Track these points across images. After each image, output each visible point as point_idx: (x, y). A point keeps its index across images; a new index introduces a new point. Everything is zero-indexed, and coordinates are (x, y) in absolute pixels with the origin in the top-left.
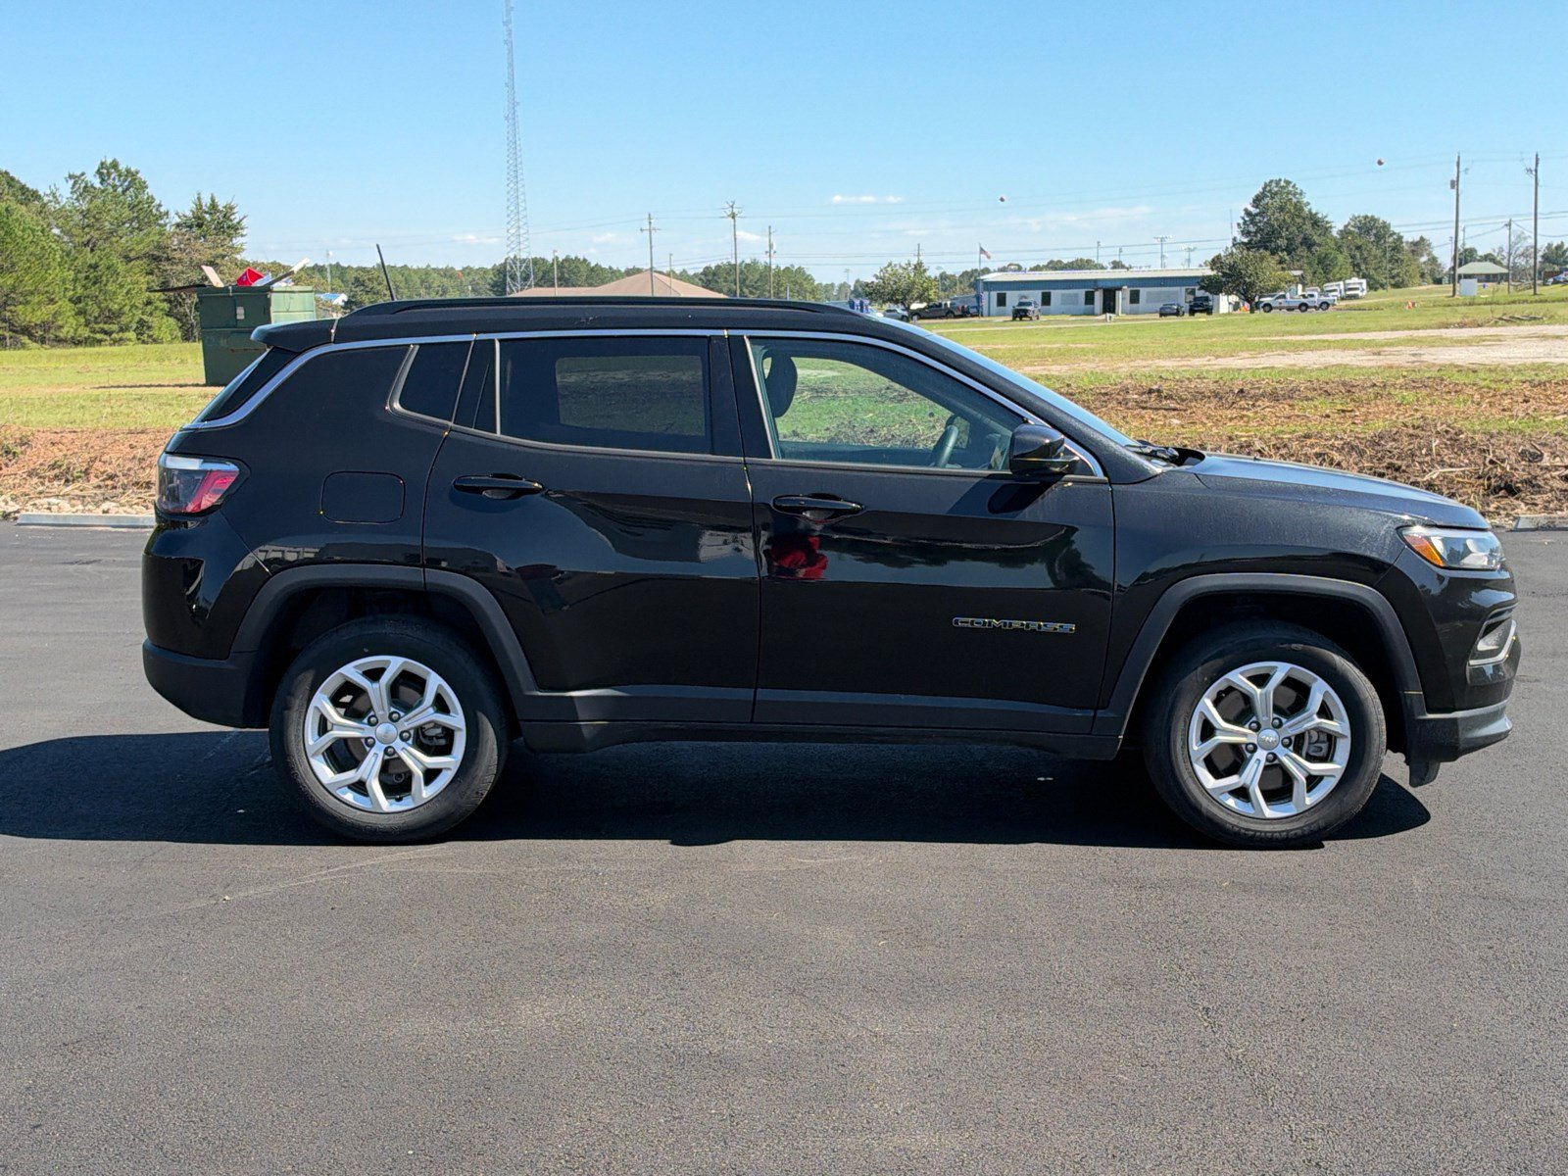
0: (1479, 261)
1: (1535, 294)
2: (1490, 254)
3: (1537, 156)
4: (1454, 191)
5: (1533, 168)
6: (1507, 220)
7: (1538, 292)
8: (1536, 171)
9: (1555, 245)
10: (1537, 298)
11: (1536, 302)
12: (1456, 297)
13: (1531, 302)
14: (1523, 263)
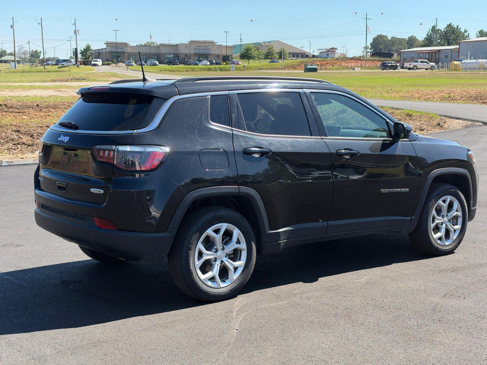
0: (8, 55)
1: (45, 69)
2: (11, 53)
3: (41, 18)
4: (12, 29)
5: (40, 23)
6: (28, 42)
7: (46, 68)
8: (41, 23)
9: (34, 50)
10: (46, 70)
11: (46, 72)
12: (16, 69)
13: (44, 72)
14: (24, 57)
